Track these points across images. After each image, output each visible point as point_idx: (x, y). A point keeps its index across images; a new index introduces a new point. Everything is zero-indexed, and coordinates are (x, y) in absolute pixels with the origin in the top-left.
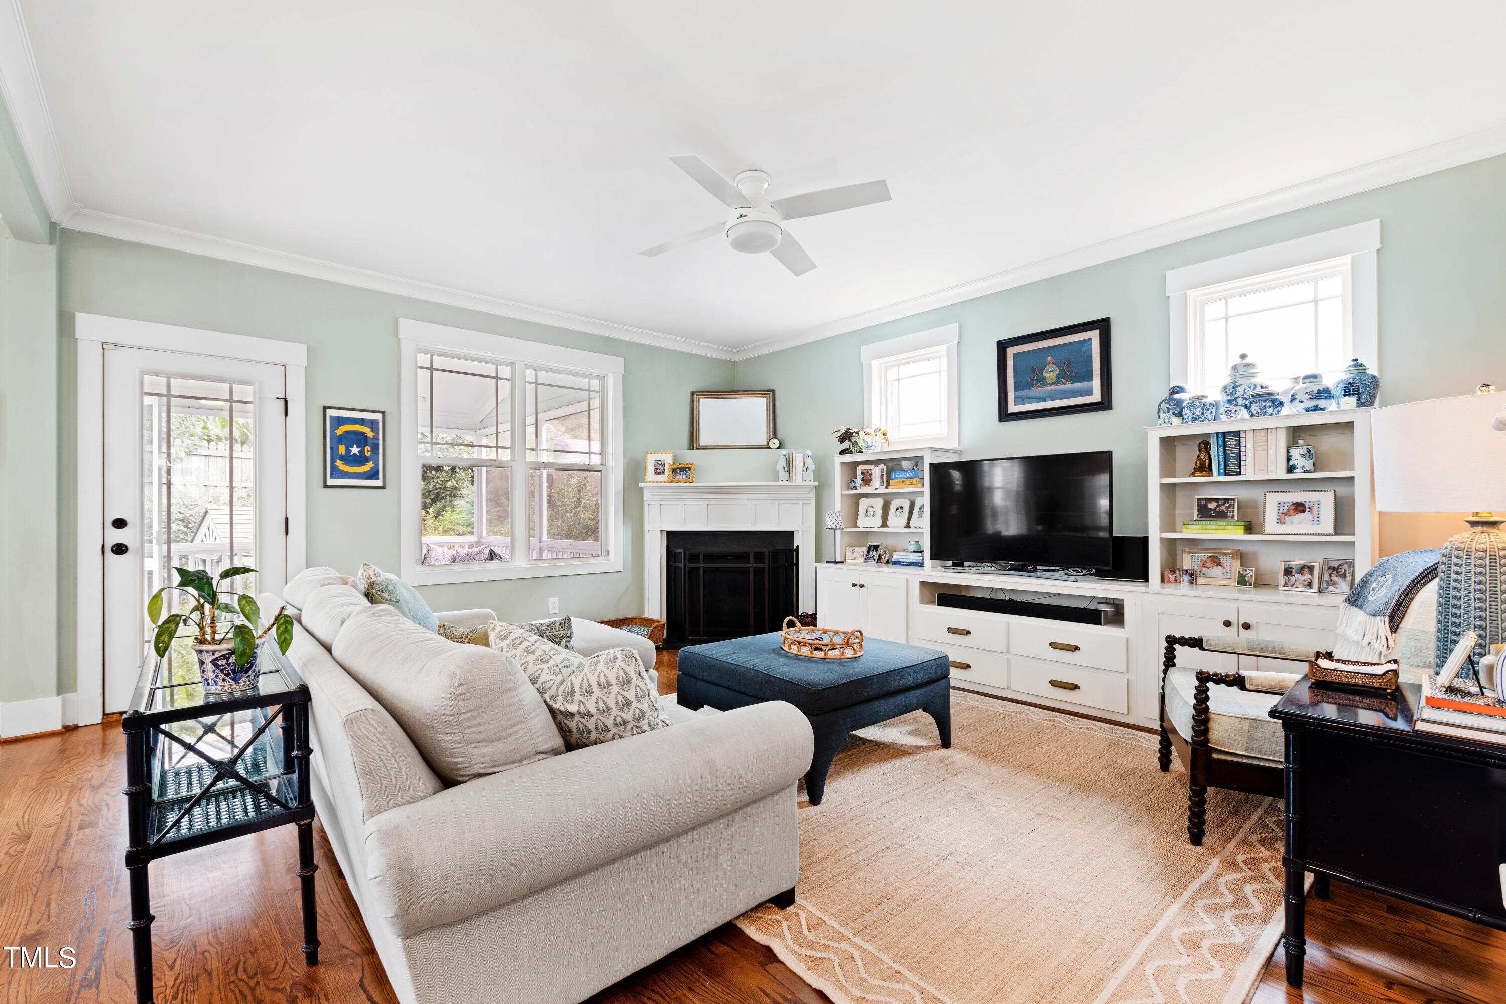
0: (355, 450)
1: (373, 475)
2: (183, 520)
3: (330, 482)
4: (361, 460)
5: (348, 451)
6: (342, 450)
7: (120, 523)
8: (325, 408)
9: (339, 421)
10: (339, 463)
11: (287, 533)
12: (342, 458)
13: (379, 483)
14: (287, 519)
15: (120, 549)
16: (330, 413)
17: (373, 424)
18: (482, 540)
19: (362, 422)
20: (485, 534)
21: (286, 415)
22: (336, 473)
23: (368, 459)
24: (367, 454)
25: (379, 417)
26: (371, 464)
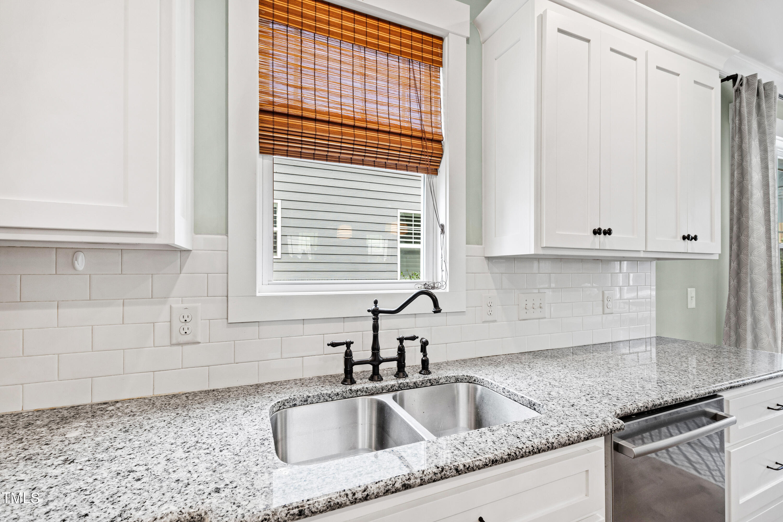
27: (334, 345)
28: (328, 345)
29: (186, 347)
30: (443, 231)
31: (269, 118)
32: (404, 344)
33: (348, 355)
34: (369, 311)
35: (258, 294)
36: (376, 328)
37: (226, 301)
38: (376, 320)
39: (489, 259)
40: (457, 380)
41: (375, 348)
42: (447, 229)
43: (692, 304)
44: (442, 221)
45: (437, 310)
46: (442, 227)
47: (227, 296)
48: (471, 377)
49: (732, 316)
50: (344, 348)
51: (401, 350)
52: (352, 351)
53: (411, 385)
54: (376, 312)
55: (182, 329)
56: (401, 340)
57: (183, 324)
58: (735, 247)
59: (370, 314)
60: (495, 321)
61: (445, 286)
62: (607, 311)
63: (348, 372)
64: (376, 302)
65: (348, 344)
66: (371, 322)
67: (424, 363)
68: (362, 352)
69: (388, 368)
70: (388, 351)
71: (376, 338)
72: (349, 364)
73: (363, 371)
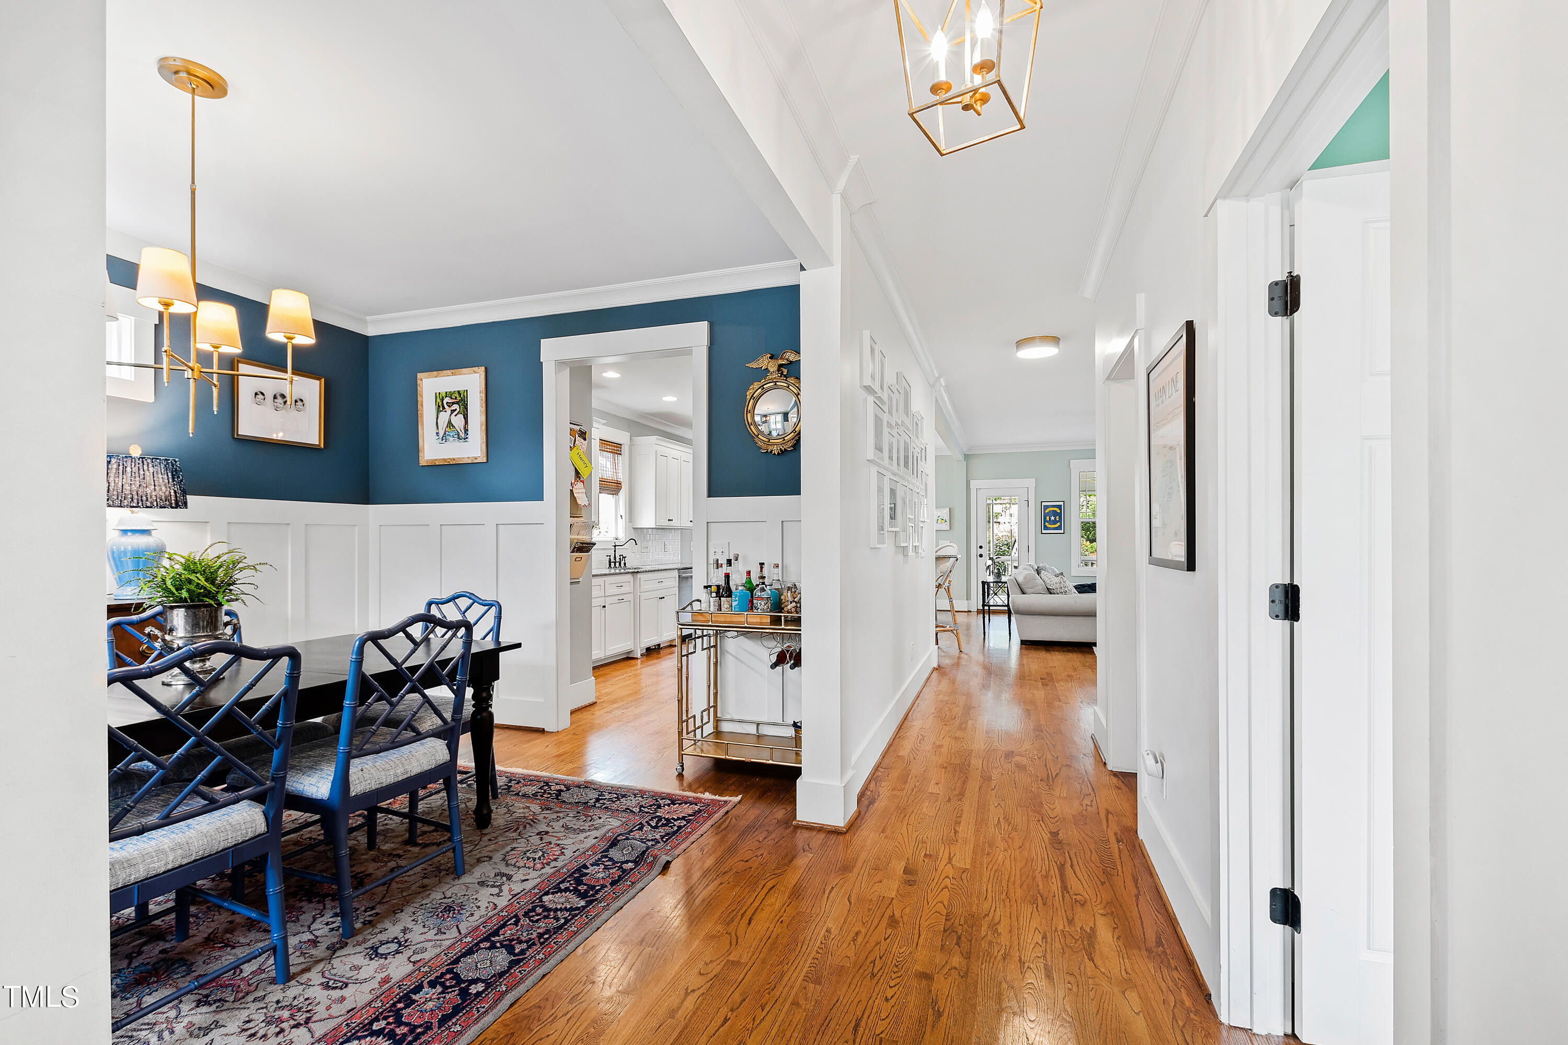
0: (1053, 518)
1: (1059, 528)
2: (1007, 545)
3: (1043, 532)
4: (1055, 522)
5: (1050, 519)
6: (1048, 518)
7: (981, 547)
8: (1042, 502)
9: (1047, 507)
10: (1047, 524)
11: (1028, 552)
12: (1048, 522)
13: (1062, 531)
14: (1029, 546)
15: (981, 556)
16: (1043, 504)
17: (1059, 506)
19: (1053, 506)
21: (1029, 506)
22: (1046, 528)
23: (1058, 522)
24: (1057, 519)
25: (1062, 503)
26: (1059, 524)
27: (607, 556)
33: (610, 559)
36: (615, 551)
38: (615, 548)
39: (634, 529)
41: (615, 558)
42: (623, 517)
44: (621, 514)
46: (621, 516)
54: (615, 546)
63: (610, 565)
65: (610, 556)
67: (625, 564)
68: (612, 560)
69: (617, 564)
70: (618, 560)
71: (615, 554)
72: (610, 562)
73: (613, 565)
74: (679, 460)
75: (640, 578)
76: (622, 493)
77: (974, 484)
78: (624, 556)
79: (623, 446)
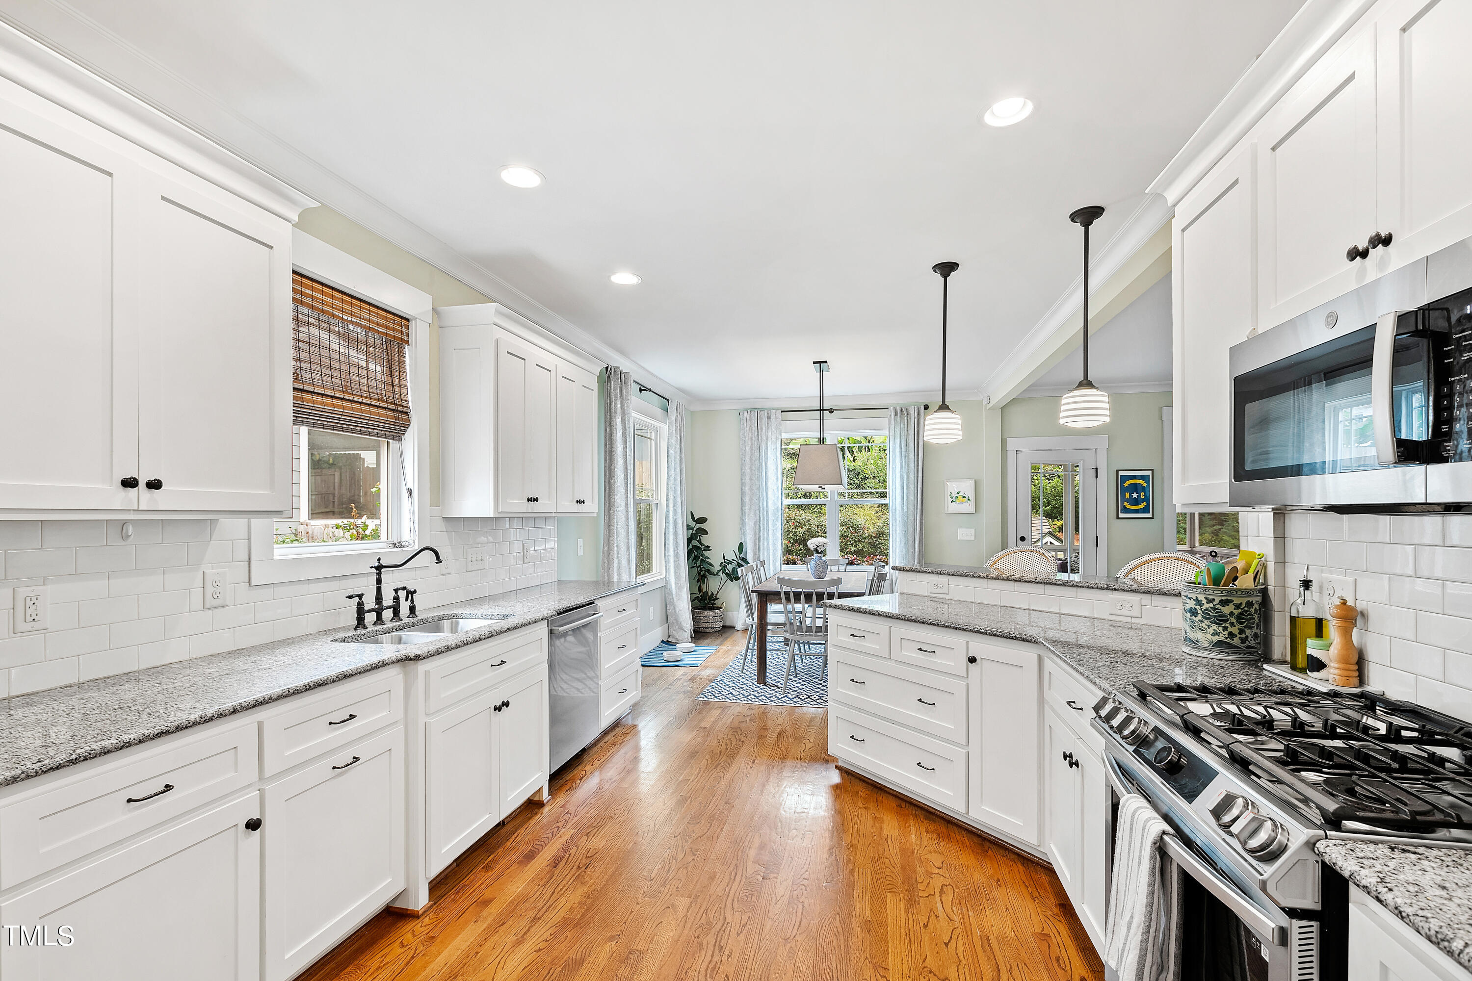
0: (1135, 495)
1: (1146, 510)
3: (1122, 516)
4: (1136, 502)
5: (1131, 496)
6: (1127, 495)
7: (1023, 539)
8: (1118, 471)
9: (1125, 478)
10: (1125, 504)
11: (1097, 546)
12: (1127, 501)
13: (1150, 515)
14: (1097, 537)
16: (1121, 473)
17: (1145, 477)
18: (1194, 549)
19: (1135, 477)
20: (1197, 544)
21: (1097, 477)
22: (1123, 509)
23: (1143, 500)
24: (1143, 497)
25: (1149, 473)
26: (1145, 504)
27: (350, 597)
28: (347, 597)
29: (215, 611)
30: (410, 495)
31: (299, 394)
32: (398, 594)
33: (360, 605)
34: (371, 567)
35: (275, 558)
36: (379, 581)
37: (247, 566)
38: (379, 574)
39: (447, 519)
40: (441, 618)
41: (379, 598)
42: (415, 493)
43: (580, 553)
44: (410, 486)
45: (439, 560)
46: (410, 491)
47: (249, 561)
48: (450, 615)
49: (606, 560)
50: (357, 599)
51: (396, 599)
52: (364, 603)
53: (411, 624)
54: (379, 568)
55: (215, 593)
56: (396, 591)
57: (215, 589)
58: (607, 504)
59: (374, 570)
60: (450, 573)
61: (413, 545)
62: (526, 560)
63: (361, 619)
64: (379, 560)
65: (360, 596)
66: (375, 577)
67: (412, 609)
68: (370, 602)
69: (388, 614)
70: (388, 601)
71: (379, 590)
72: (361, 612)
73: (370, 618)
74: (553, 372)
75: (427, 674)
76: (411, 437)
77: (1013, 444)
78: (411, 587)
79: (412, 324)
